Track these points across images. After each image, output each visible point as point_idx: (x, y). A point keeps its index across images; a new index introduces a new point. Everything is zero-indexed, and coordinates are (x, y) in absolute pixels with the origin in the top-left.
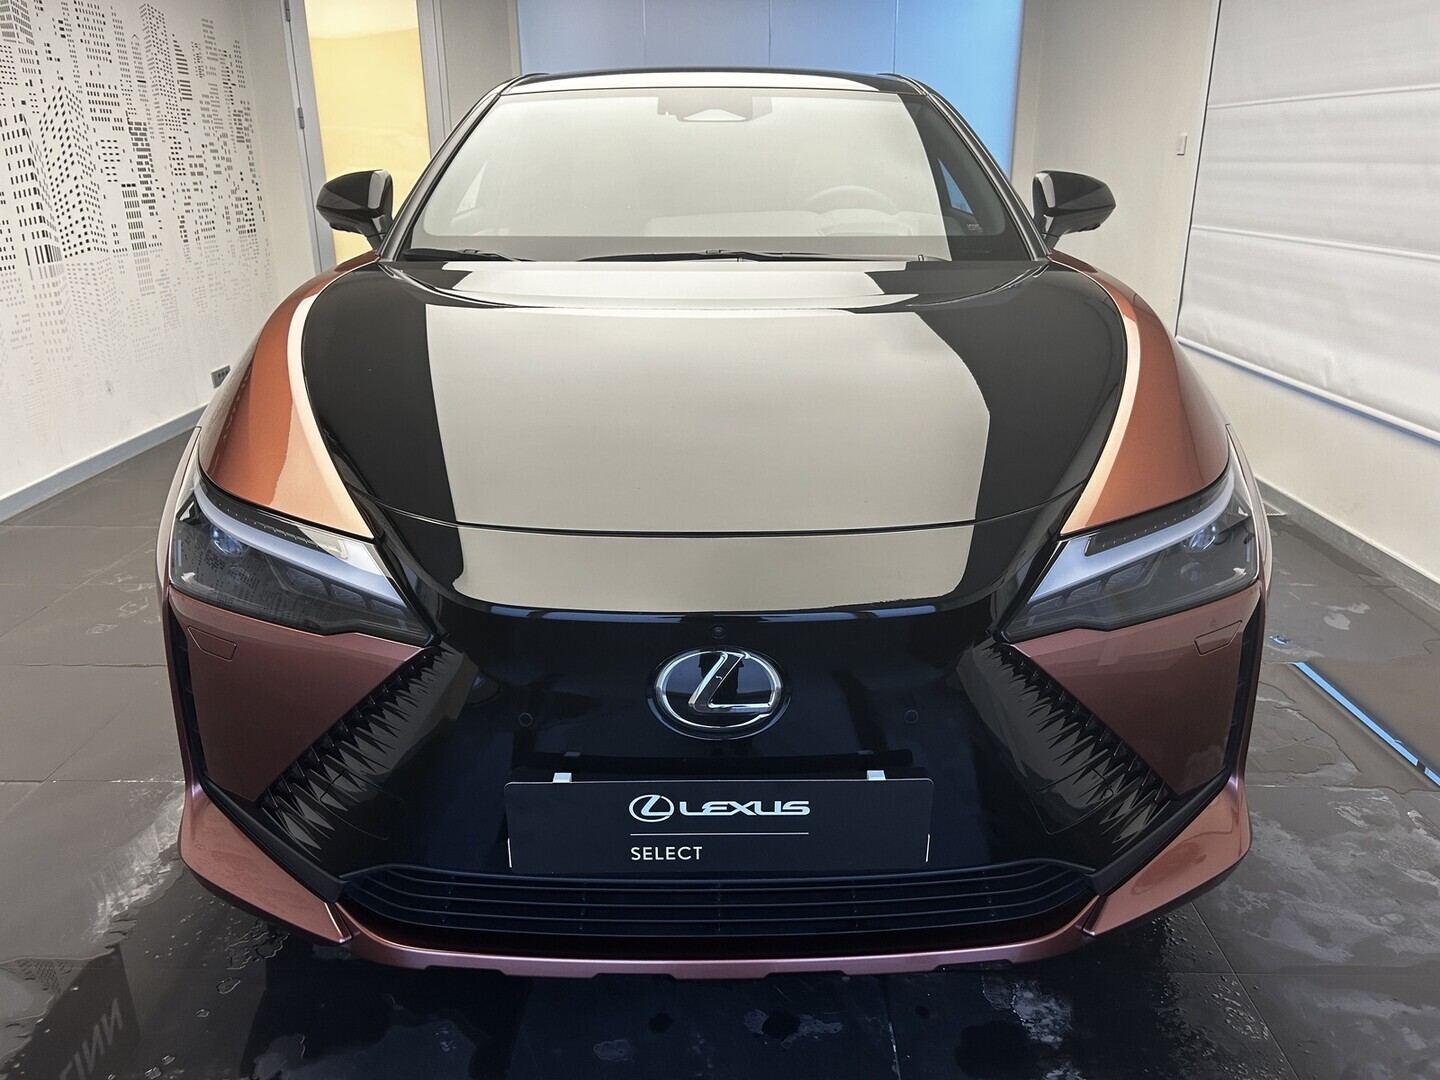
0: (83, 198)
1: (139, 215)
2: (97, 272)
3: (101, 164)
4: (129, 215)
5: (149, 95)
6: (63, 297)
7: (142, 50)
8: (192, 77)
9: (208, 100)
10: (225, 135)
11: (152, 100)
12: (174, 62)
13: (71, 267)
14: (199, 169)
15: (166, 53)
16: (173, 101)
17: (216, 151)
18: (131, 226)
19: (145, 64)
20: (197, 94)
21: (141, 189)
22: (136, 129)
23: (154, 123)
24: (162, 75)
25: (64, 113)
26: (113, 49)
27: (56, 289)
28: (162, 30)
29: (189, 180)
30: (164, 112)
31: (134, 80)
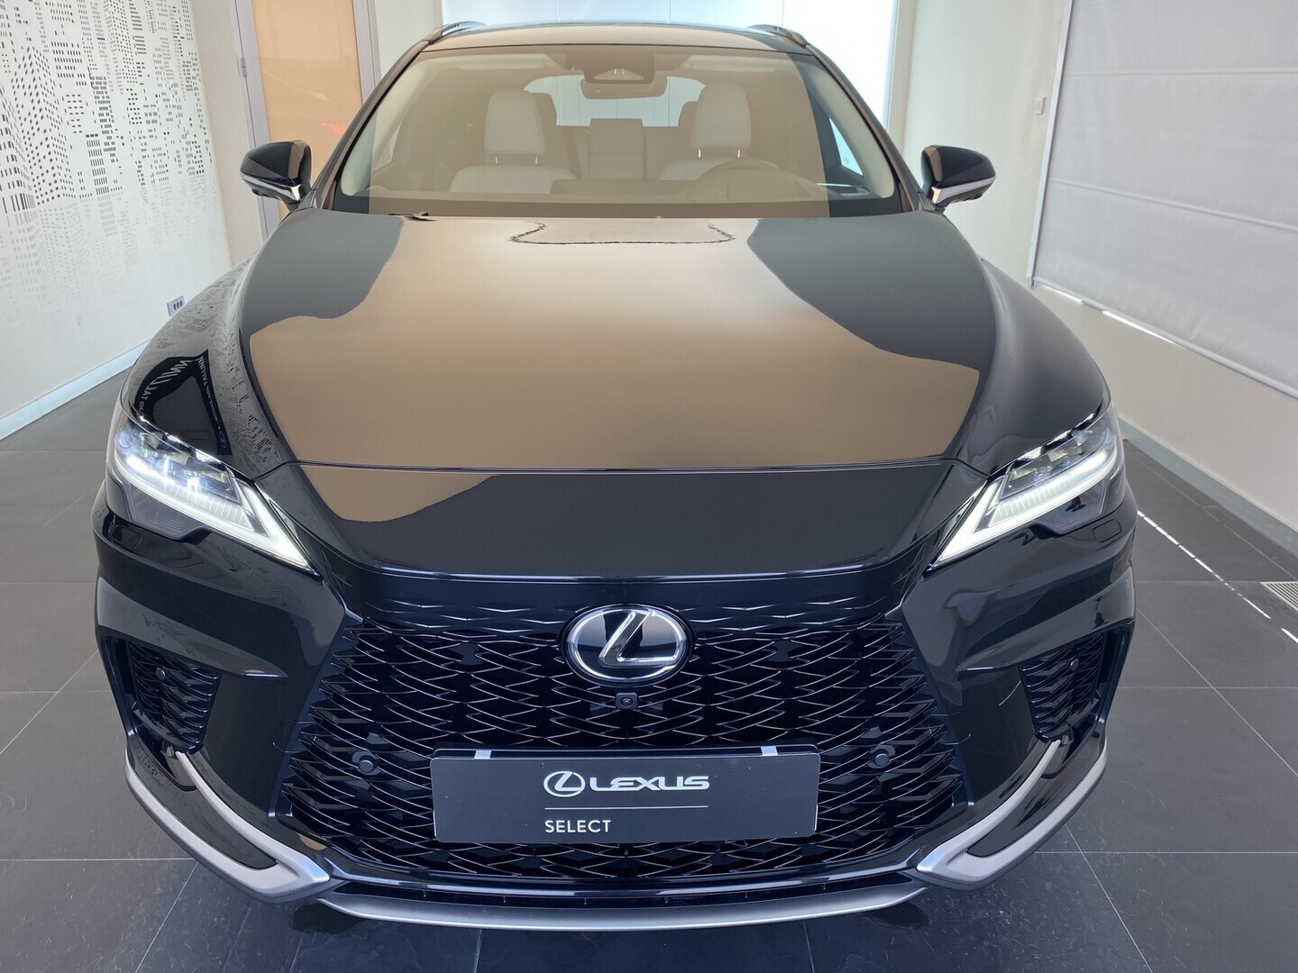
0: (52, 149)
1: (101, 162)
2: (66, 216)
3: (67, 117)
4: (93, 163)
5: (108, 52)
6: (37, 240)
7: (100, 9)
8: (146, 33)
9: (161, 53)
10: (175, 85)
11: (111, 56)
12: (129, 19)
13: (43, 213)
14: (153, 118)
16: (129, 56)
17: (169, 100)
18: (95, 173)
19: (104, 22)
20: (150, 50)
21: (102, 138)
22: (97, 83)
23: (113, 77)
24: (119, 32)
25: (33, 72)
26: (75, 10)
27: (31, 234)
29: (145, 127)
30: (122, 66)
31: (94, 38)
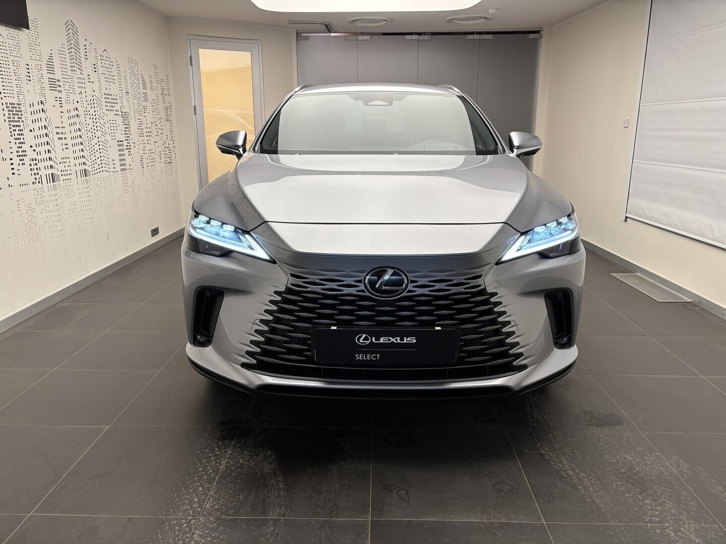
0: (101, 147)
1: (124, 155)
2: (105, 182)
3: (109, 131)
4: (120, 155)
5: (130, 99)
6: (91, 193)
7: (128, 78)
8: (148, 91)
9: (155, 101)
10: (161, 118)
11: (131, 102)
12: (141, 84)
13: (95, 179)
14: (150, 134)
15: (138, 80)
16: (140, 102)
17: (157, 125)
18: (121, 160)
19: (129, 85)
20: (150, 99)
21: (125, 143)
22: (124, 115)
23: (132, 112)
24: (136, 90)
25: (94, 107)
26: (116, 78)
27: (88, 190)
28: (136, 69)
29: (145, 138)
30: (136, 107)
31: (124, 92)
